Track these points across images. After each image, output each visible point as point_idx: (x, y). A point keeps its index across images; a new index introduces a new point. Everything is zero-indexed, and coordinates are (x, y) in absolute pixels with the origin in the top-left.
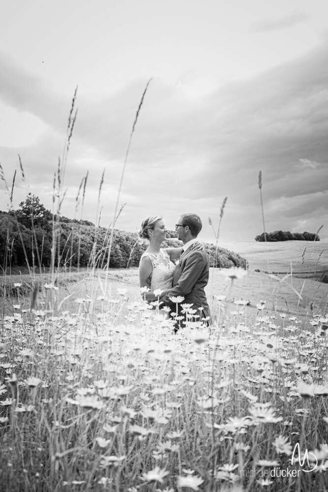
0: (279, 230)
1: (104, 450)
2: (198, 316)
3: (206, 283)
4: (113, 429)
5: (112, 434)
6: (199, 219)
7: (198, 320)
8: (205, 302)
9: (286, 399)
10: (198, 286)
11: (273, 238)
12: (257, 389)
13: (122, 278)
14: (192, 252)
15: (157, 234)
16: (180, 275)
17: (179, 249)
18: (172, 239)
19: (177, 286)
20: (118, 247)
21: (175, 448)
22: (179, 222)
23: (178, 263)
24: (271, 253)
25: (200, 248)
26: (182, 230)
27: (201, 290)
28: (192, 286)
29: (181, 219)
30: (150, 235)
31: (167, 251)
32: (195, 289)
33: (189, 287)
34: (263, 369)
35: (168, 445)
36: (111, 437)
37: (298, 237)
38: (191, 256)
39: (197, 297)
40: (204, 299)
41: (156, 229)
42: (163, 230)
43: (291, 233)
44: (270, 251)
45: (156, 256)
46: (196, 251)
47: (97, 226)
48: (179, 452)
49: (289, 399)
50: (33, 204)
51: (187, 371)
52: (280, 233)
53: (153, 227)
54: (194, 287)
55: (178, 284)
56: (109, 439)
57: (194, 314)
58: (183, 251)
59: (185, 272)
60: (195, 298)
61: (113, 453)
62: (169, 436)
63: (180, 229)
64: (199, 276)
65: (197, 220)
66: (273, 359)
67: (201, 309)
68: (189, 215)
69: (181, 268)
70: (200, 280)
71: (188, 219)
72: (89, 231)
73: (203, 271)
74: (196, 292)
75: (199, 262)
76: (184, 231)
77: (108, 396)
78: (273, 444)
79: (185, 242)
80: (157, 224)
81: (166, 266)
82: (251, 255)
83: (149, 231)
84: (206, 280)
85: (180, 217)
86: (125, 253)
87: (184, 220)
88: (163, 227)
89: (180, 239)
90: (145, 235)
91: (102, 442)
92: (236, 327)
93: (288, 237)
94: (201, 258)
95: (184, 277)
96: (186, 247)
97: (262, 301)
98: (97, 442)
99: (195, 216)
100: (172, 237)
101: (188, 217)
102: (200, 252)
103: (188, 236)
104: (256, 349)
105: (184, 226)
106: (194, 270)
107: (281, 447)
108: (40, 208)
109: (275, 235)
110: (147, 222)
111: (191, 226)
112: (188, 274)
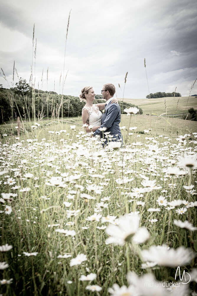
0: (159, 92)
1: (68, 208)
2: (115, 139)
3: (120, 121)
4: (73, 197)
5: (72, 200)
6: (114, 86)
7: (116, 141)
8: (120, 132)
9: (163, 180)
10: (115, 123)
11: (156, 96)
12: (148, 175)
13: (74, 122)
14: (111, 105)
15: (90, 96)
16: (106, 118)
17: (104, 104)
18: (101, 99)
19: (104, 124)
20: (71, 105)
21: (106, 206)
22: (103, 89)
23: (103, 111)
24: (155, 105)
25: (115, 102)
26: (105, 93)
27: (117, 126)
28: (112, 123)
29: (104, 87)
30: (86, 97)
31: (98, 105)
32: (114, 125)
33: (110, 124)
34: (150, 163)
35: (102, 204)
36: (72, 201)
37: (169, 95)
38: (110, 107)
39: (115, 129)
40: (119, 130)
41: (89, 93)
42: (93, 94)
43: (166, 93)
44: (155, 103)
45: (90, 108)
46: (113, 104)
47: (59, 94)
48: (108, 208)
49: (165, 180)
50: (23, 84)
51: (110, 167)
52: (160, 93)
53: (87, 92)
54: (113, 124)
55: (104, 123)
56: (70, 202)
57: (113, 138)
58: (106, 105)
59: (108, 116)
60: (114, 130)
61: (73, 209)
62: (102, 200)
63: (104, 93)
64: (116, 117)
65: (113, 87)
66: (156, 158)
67: (117, 135)
68: (108, 85)
69: (105, 114)
70: (117, 120)
71: (108, 86)
72: (55, 97)
73: (118, 115)
74: (115, 126)
75: (115, 110)
76: (106, 94)
77: (69, 181)
78: (157, 200)
79: (107, 99)
80: (89, 91)
81: (97, 113)
82: (143, 106)
83: (85, 95)
84: (119, 120)
85: (103, 86)
86: (75, 108)
87: (105, 87)
88: (93, 93)
89: (104, 98)
90: (83, 97)
91: (67, 204)
92: (136, 143)
93: (164, 95)
94: (116, 108)
95: (107, 119)
96: (107, 102)
97: (149, 129)
98: (64, 205)
99: (111, 84)
100: (100, 98)
101: (107, 86)
102: (115, 104)
103: (108, 96)
104: (147, 154)
105: (106, 91)
106: (113, 114)
107: (161, 202)
108: (27, 86)
109: (157, 94)
110: (84, 89)
111: (110, 91)
112: (109, 117)
